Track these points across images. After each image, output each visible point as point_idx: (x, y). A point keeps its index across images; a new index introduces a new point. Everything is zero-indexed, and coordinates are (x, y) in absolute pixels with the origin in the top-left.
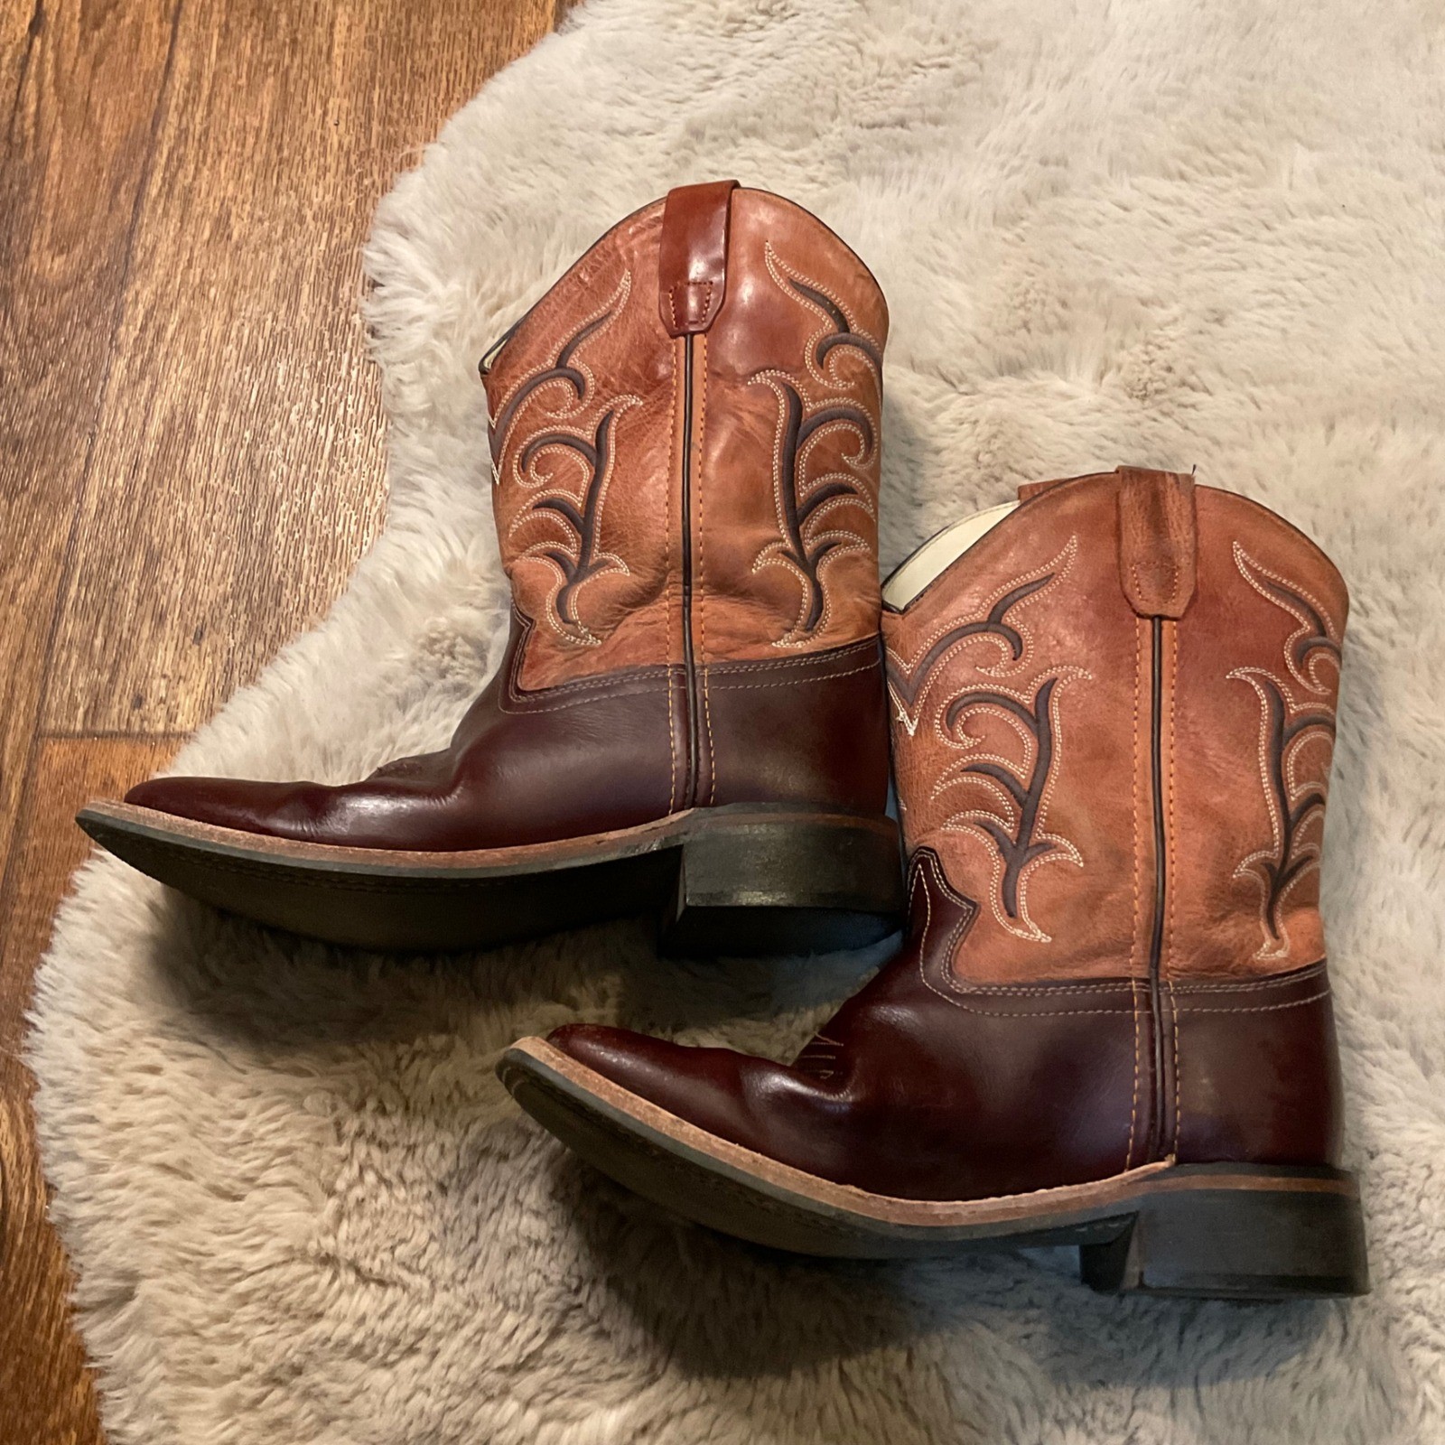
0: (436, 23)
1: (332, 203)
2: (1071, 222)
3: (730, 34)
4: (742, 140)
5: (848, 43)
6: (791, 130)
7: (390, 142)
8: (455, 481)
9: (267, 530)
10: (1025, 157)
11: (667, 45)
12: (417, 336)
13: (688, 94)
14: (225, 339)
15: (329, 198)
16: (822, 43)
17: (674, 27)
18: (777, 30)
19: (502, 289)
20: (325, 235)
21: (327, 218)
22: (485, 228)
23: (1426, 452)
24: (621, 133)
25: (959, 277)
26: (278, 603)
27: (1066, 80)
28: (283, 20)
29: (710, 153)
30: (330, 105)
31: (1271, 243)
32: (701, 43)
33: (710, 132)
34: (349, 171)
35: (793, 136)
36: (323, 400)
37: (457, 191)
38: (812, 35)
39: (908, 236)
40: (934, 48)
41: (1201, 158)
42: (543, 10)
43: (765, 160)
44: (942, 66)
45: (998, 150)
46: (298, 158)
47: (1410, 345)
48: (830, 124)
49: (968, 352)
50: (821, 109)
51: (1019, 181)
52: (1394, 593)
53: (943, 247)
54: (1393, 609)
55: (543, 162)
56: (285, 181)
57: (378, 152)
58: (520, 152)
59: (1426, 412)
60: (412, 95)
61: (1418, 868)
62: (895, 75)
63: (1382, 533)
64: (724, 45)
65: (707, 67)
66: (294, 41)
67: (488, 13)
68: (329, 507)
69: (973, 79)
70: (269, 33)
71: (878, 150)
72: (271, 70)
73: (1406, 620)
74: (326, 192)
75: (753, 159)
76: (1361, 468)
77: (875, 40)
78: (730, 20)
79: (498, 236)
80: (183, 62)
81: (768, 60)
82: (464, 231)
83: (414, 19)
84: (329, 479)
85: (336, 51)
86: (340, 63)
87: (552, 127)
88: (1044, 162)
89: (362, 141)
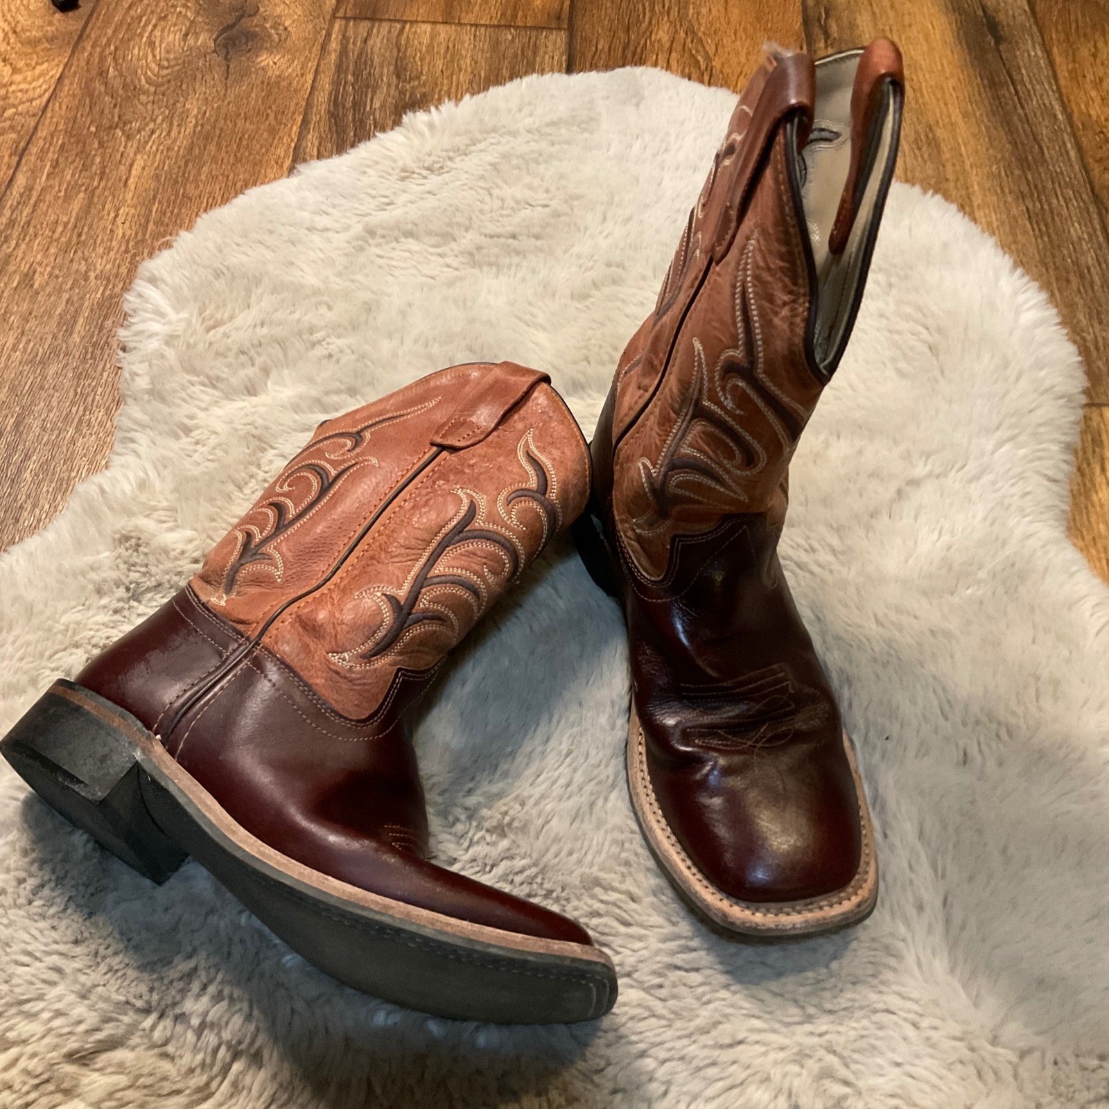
0: (205, 169)
1: (111, 270)
2: (624, 301)
3: (403, 179)
4: (403, 239)
5: (482, 188)
6: (437, 235)
7: (157, 236)
8: (161, 434)
9: (20, 471)
10: (595, 261)
11: (358, 183)
12: (154, 345)
13: (369, 211)
14: (14, 349)
15: (108, 267)
16: (465, 187)
17: (365, 173)
18: (434, 181)
19: (219, 316)
20: (102, 289)
21: (105, 278)
22: (211, 277)
23: (860, 452)
24: (321, 231)
25: (544, 329)
26: (17, 521)
27: (629, 219)
28: (98, 160)
29: (379, 245)
30: (121, 212)
32: (382, 183)
33: (380, 232)
34: (126, 251)
35: (439, 239)
36: (79, 390)
37: (197, 257)
38: (458, 183)
39: (512, 303)
40: (541, 197)
42: (282, 166)
43: (416, 252)
44: (545, 206)
45: (579, 256)
46: (92, 241)
48: (465, 234)
50: (459, 224)
51: (591, 275)
52: (835, 541)
53: (535, 310)
54: (834, 552)
55: (261, 243)
56: (79, 253)
57: (149, 242)
58: (245, 235)
59: (860, 428)
60: (180, 210)
62: (513, 209)
63: (826, 501)
64: (400, 185)
65: (384, 197)
66: (103, 173)
67: (242, 166)
68: (69, 460)
69: (565, 214)
70: (85, 168)
71: (496, 250)
72: (83, 188)
73: (841, 557)
74: (108, 262)
75: (409, 251)
76: (815, 462)
77: (501, 188)
78: (404, 170)
79: (220, 285)
80: (21, 180)
81: (426, 196)
82: (196, 279)
83: (190, 166)
84: (73, 441)
85: (131, 180)
86: (132, 187)
87: (271, 222)
88: (609, 265)
89: (140, 234)
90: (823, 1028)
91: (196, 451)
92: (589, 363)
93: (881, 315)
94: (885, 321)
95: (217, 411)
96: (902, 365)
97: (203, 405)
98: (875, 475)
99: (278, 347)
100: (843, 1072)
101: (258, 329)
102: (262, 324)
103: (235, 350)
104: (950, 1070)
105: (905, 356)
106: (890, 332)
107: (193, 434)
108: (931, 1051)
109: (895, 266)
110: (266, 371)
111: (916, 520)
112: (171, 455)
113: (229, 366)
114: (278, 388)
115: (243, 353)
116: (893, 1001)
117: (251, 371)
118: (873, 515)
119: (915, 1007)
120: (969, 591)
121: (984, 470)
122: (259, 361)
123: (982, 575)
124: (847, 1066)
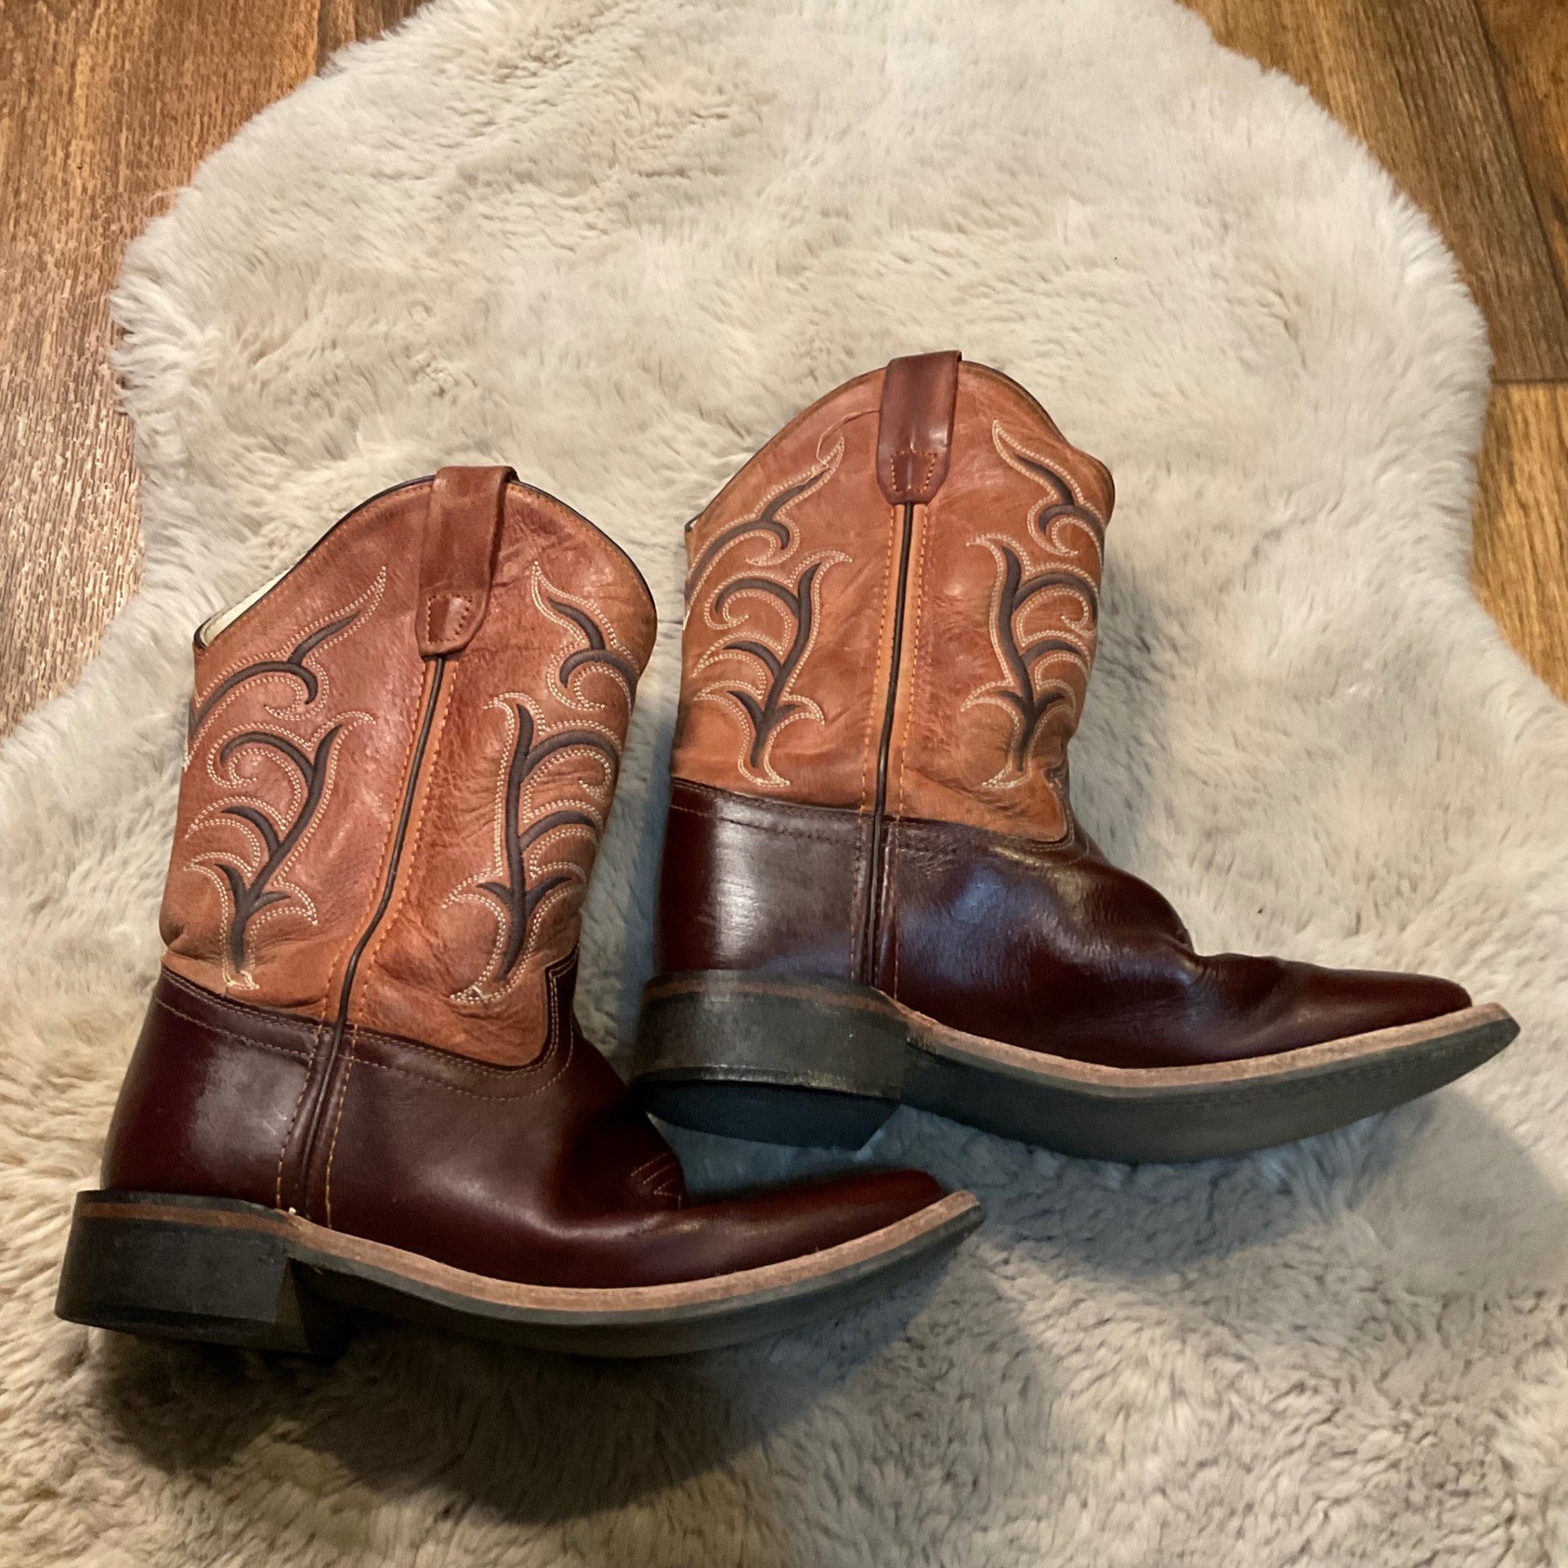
0: (188, 65)
1: (76, 249)
2: (853, 272)
3: (503, 79)
4: (517, 186)
5: (625, 91)
6: (567, 176)
7: (140, 187)
8: (216, 534)
9: (8, 592)
10: (806, 208)
11: (436, 89)
12: (173, 384)
13: (460, 139)
15: (72, 244)
16: (598, 90)
17: (442, 71)
18: (551, 77)
19: (265, 334)
20: (69, 283)
21: (71, 264)
22: (243, 271)
23: (1200, 494)
24: (391, 178)
25: (744, 325)
26: (21, 670)
27: (844, 133)
28: (19, 58)
29: (483, 199)
30: (72, 148)
31: (1047, 295)
32: (472, 88)
33: (483, 177)
34: (94, 216)
35: (571, 183)
36: (68, 454)
37: (214, 235)
38: (588, 83)
39: (692, 285)
40: (712, 98)
41: (977, 211)
42: (304, 54)
43: (541, 206)
44: (720, 117)
45: (779, 200)
46: (38, 202)
47: (1183, 393)
48: (609, 172)
49: (755, 401)
50: (597, 156)
51: (800, 232)
53: (728, 296)
54: (1175, 647)
55: (306, 204)
56: (24, 225)
57: (126, 197)
58: (280, 195)
59: (1198, 456)
60: (162, 138)
61: (1204, 892)
62: (673, 125)
64: (497, 90)
65: (479, 112)
66: (31, 81)
67: (244, 55)
68: (76, 567)
69: (753, 130)
71: (657, 198)
72: (6, 110)
73: (1185, 655)
74: (69, 236)
75: (530, 205)
76: (1139, 511)
77: (652, 90)
78: (501, 65)
79: (259, 281)
81: (543, 107)
82: (221, 275)
83: (164, 60)
84: (76, 538)
85: (78, 92)
86: (82, 104)
87: (315, 169)
88: (825, 214)
89: (109, 185)
91: (272, 558)
92: (816, 379)
93: (1215, 275)
94: (1220, 284)
95: (293, 489)
96: (1249, 354)
97: (270, 481)
98: (1221, 527)
99: (362, 380)
100: (1236, 1347)
101: (328, 353)
102: (334, 345)
103: (302, 392)
104: (1361, 1328)
105: (1252, 339)
106: (1229, 301)
107: (265, 530)
108: (1337, 1308)
109: (1231, 197)
110: (351, 421)
111: (1278, 589)
112: (237, 568)
113: (298, 418)
114: (372, 445)
115: (315, 395)
116: (1293, 1254)
117: (329, 425)
118: (1224, 587)
119: (1317, 1257)
120: (1353, 689)
121: (1367, 507)
122: (340, 406)
123: (1369, 665)
124: (1238, 1337)
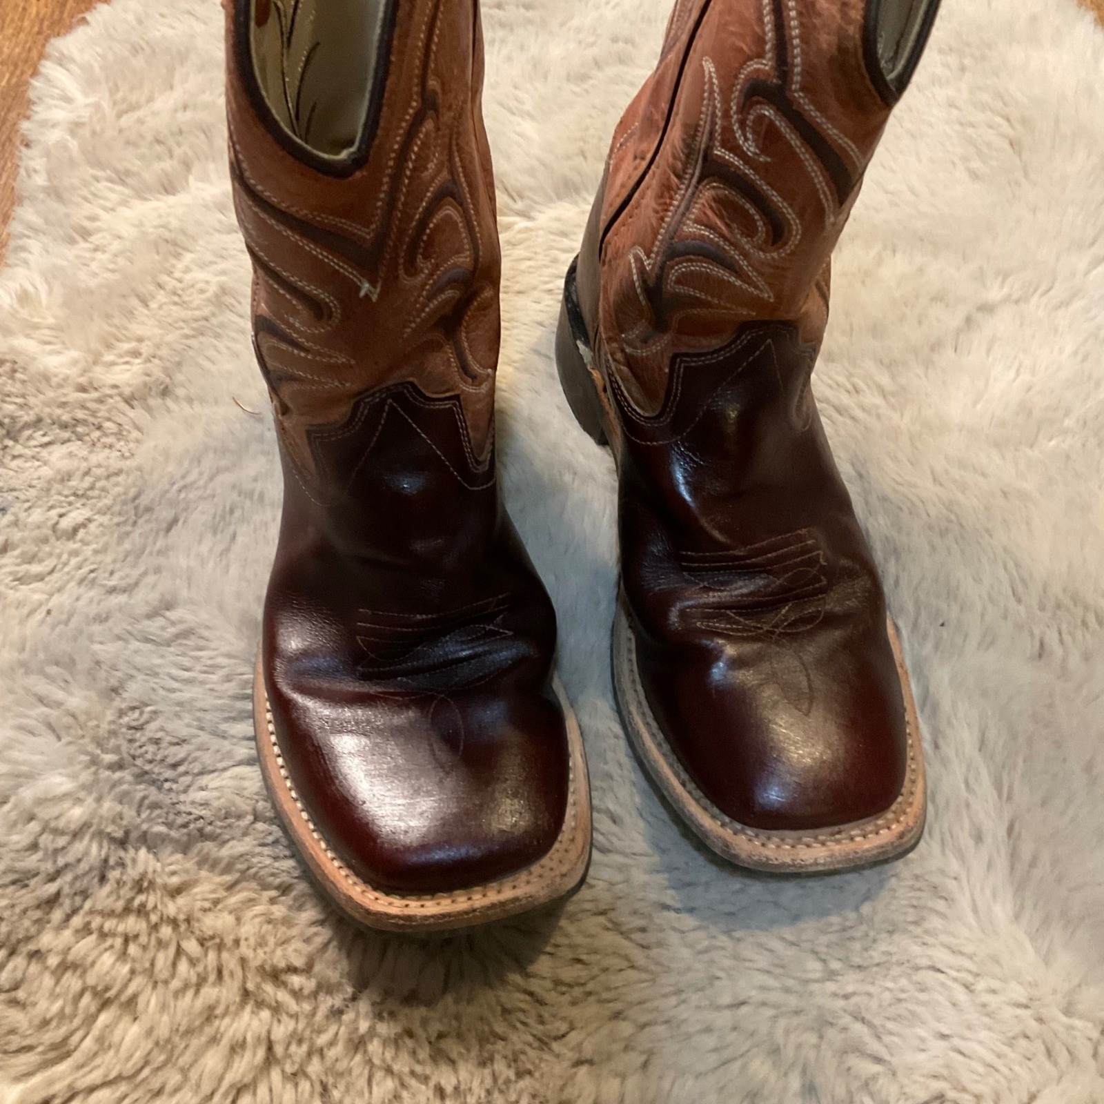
1: (20, 54)
8: (55, 240)
10: (599, 36)
12: (53, 136)
15: (17, 50)
19: (133, 98)
20: (7, 76)
22: (127, 54)
23: (921, 270)
25: (532, 117)
34: (39, 33)
37: (111, 30)
39: (493, 87)
45: (578, 30)
47: (913, 191)
49: (531, 172)
51: (591, 52)
52: (884, 380)
53: (521, 95)
54: (883, 393)
55: (192, 14)
58: (172, 5)
59: (922, 240)
63: (877, 330)
73: (892, 400)
74: (17, 44)
76: (863, 282)
79: (139, 62)
82: (110, 56)
88: (615, 40)
89: (57, 13)
90: (850, 989)
91: (93, 259)
92: (585, 157)
93: (952, 105)
94: (955, 112)
95: (125, 212)
96: (976, 164)
97: (108, 205)
98: (937, 298)
99: (202, 136)
100: (874, 1046)
101: (180, 115)
102: (185, 108)
103: (149, 138)
104: (1011, 1045)
105: (979, 153)
106: (961, 124)
107: (92, 239)
108: (986, 1020)
109: (968, 45)
110: (187, 165)
111: (989, 351)
112: (65, 263)
113: (142, 157)
114: (201, 185)
115: (159, 142)
116: (941, 956)
117: (167, 165)
118: (935, 347)
119: (968, 964)
120: (1053, 443)
121: (1074, 295)
122: (178, 152)
123: (1068, 423)
124: (879, 1038)
